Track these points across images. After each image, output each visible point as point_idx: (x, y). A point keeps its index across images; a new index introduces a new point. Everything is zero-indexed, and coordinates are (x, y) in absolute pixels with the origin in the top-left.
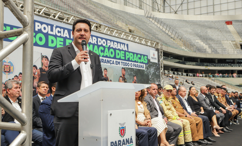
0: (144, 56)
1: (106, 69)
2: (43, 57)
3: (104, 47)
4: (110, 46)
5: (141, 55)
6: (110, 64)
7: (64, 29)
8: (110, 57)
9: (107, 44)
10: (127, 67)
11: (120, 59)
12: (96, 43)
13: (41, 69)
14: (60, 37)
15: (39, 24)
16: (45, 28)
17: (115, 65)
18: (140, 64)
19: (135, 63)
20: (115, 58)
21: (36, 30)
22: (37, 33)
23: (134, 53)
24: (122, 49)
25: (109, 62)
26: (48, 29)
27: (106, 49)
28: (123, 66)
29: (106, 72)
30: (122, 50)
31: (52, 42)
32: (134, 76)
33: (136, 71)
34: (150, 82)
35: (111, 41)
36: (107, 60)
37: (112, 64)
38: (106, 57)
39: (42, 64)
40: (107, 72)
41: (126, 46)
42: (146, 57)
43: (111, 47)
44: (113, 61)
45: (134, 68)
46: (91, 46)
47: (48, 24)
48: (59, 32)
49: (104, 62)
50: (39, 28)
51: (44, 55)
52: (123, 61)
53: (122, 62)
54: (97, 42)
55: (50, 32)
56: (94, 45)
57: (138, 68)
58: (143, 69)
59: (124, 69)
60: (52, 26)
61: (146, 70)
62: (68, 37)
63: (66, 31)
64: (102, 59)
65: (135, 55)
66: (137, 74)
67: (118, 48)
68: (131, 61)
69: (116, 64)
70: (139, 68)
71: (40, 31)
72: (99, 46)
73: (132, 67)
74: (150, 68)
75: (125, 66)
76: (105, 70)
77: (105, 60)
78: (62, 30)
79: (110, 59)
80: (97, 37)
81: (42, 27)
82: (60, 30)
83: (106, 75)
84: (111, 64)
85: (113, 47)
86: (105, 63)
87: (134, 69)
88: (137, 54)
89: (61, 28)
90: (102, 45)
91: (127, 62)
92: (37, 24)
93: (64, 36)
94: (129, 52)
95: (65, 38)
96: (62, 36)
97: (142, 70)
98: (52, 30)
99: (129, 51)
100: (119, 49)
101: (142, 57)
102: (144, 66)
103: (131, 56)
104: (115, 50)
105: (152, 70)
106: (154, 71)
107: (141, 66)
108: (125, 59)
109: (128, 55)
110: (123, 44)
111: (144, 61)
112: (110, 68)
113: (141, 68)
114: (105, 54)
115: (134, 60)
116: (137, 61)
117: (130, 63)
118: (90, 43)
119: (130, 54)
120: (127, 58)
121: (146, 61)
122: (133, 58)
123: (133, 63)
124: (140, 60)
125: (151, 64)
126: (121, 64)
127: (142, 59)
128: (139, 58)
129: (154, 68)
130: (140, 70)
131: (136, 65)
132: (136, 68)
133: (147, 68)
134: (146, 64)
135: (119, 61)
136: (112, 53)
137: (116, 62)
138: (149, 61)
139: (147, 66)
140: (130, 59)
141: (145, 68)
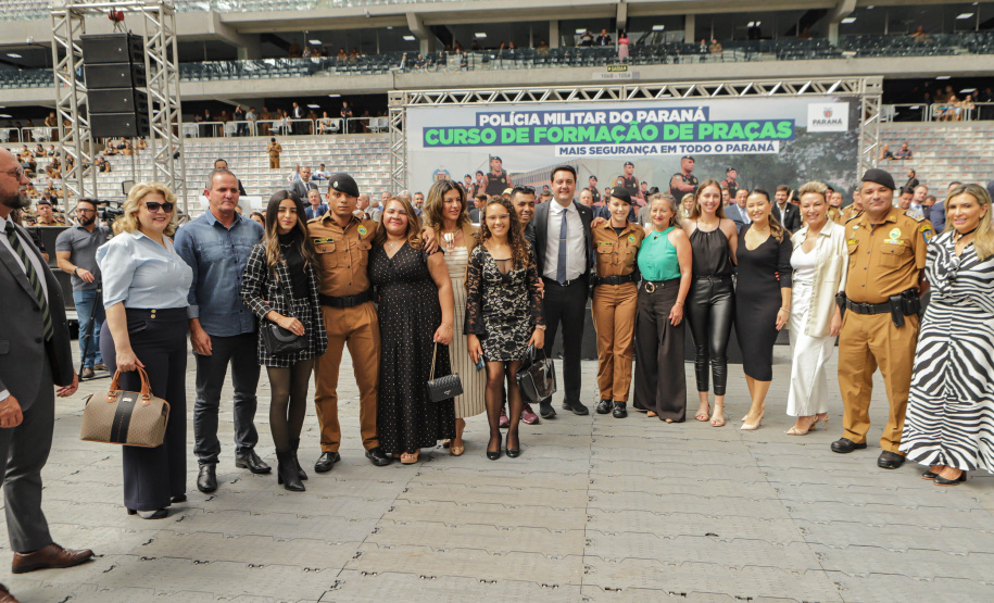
0: (775, 123)
1: (631, 164)
2: (492, 159)
3: (628, 126)
4: (643, 121)
5: (762, 123)
6: (643, 154)
7: (530, 113)
8: (644, 141)
9: (635, 119)
10: (703, 153)
11: (677, 140)
12: (603, 122)
13: (490, 175)
14: (524, 126)
15: (486, 117)
16: (495, 120)
17: (659, 153)
18: (757, 143)
19: (734, 144)
20: (660, 139)
21: (482, 124)
22: (481, 129)
23: (730, 124)
24: (683, 120)
25: (639, 150)
26: (501, 120)
27: (634, 129)
28: (686, 153)
29: (629, 169)
30: (687, 122)
31: (509, 136)
32: (728, 170)
33: (736, 159)
34: (799, 179)
35: (648, 110)
36: (636, 147)
37: (648, 154)
38: (634, 141)
39: (491, 168)
40: (634, 169)
41: (699, 112)
42: (789, 124)
43: (648, 121)
44: (654, 147)
45: (731, 152)
46: (592, 129)
47: (499, 114)
48: (520, 120)
50: (486, 121)
51: (493, 155)
52: (687, 144)
53: (683, 147)
54: (607, 119)
55: (504, 123)
56: (598, 127)
57: (745, 152)
58: (770, 152)
59: (691, 158)
60: (507, 115)
61: (783, 153)
62: (538, 123)
63: (535, 116)
65: (736, 126)
66: (742, 165)
67: (671, 120)
68: (720, 139)
69: (663, 152)
70: (753, 152)
71: (488, 125)
72: (610, 127)
73: (724, 152)
74: (805, 147)
75: (694, 153)
76: (629, 166)
78: (527, 116)
79: (643, 145)
80: (607, 112)
81: (490, 120)
82: (521, 116)
83: (630, 174)
84: (646, 153)
85: (656, 120)
86: (630, 154)
87: (728, 155)
88: (744, 123)
89: (523, 113)
90: (620, 123)
91: (703, 144)
92: (482, 117)
93: (531, 123)
94: (712, 123)
95: (532, 128)
96: (526, 123)
97: (762, 155)
98: (507, 120)
99: (711, 119)
100: (675, 123)
101: (769, 126)
102: (776, 144)
103: (721, 129)
104: (660, 126)
105: (816, 152)
106: (822, 154)
107: (760, 146)
108: (696, 139)
109: (706, 129)
110: (687, 109)
111: (774, 135)
112: (645, 160)
113: (761, 152)
114: (629, 137)
115: (731, 136)
116: (742, 137)
117: (713, 144)
118: (589, 124)
119: (717, 126)
120: (701, 137)
121: (783, 133)
122: (727, 134)
123: (724, 144)
124: (756, 135)
125: (810, 137)
126: (679, 149)
127: (768, 129)
128: (753, 130)
129: (828, 145)
130: (754, 155)
131: (737, 146)
132: (737, 152)
133: (790, 150)
134: (786, 139)
135: (672, 145)
136: (650, 132)
137: (662, 147)
138: (803, 131)
139: (788, 143)
140: (716, 137)
141: (781, 150)
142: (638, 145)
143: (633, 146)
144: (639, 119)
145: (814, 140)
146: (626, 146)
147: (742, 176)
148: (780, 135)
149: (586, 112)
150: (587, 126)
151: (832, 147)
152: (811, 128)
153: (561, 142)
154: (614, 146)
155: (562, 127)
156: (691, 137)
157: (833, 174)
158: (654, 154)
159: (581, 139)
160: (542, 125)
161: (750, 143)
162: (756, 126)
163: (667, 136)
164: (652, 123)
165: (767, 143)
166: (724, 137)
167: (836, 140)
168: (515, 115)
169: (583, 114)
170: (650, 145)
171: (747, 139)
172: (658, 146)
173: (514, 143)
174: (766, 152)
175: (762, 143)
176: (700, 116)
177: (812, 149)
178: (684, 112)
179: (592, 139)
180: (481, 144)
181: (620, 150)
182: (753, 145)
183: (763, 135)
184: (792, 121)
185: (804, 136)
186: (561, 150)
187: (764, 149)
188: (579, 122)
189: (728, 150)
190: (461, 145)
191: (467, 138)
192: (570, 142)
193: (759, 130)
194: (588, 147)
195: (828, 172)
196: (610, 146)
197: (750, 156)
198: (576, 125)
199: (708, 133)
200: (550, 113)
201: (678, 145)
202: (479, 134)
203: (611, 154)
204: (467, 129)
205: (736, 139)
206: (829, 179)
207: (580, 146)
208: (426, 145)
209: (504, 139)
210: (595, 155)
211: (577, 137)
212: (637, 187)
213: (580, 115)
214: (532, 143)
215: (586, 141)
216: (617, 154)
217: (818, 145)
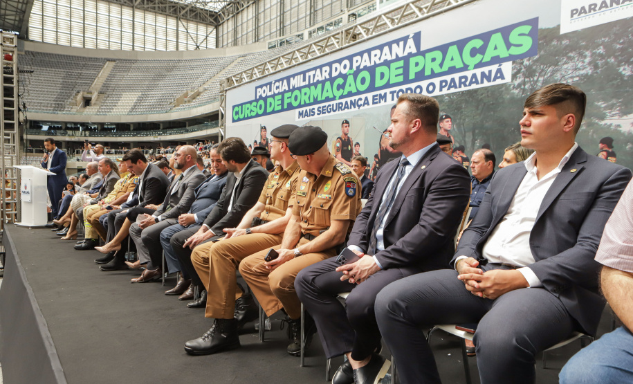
0: (506, 32)
1: (347, 122)
2: (262, 128)
3: (345, 77)
4: (358, 67)
5: (486, 37)
6: (357, 107)
8: (359, 93)
9: (351, 67)
11: (388, 85)
12: (328, 77)
15: (260, 89)
17: (371, 105)
18: (478, 72)
19: (448, 78)
20: (372, 88)
21: (258, 97)
22: (257, 101)
23: (444, 49)
24: (393, 57)
25: (353, 104)
26: (267, 91)
27: (350, 79)
29: (346, 129)
30: (397, 59)
31: (271, 105)
32: (441, 119)
33: (451, 102)
36: (351, 101)
37: (361, 108)
38: (350, 94)
40: (350, 128)
41: (411, 42)
42: (527, 29)
43: (361, 67)
44: (366, 99)
45: (445, 91)
47: (266, 85)
48: (277, 88)
49: (343, 108)
50: (260, 94)
52: (397, 89)
53: (392, 93)
54: (330, 74)
55: (269, 94)
56: (323, 82)
57: (463, 88)
58: (499, 82)
60: (270, 84)
61: (517, 81)
64: (340, 103)
65: (453, 50)
66: (459, 109)
67: (382, 60)
68: (433, 75)
69: (374, 103)
70: (474, 86)
71: (261, 97)
73: (437, 93)
76: (345, 125)
77: (346, 103)
79: (357, 97)
80: (330, 64)
81: (262, 92)
82: (277, 84)
83: (346, 134)
84: (359, 106)
86: (346, 109)
87: (442, 95)
88: (461, 44)
89: (278, 81)
90: (341, 75)
91: (414, 85)
92: (258, 91)
93: (283, 90)
94: (423, 54)
95: (283, 95)
97: (486, 88)
99: (422, 49)
101: (497, 39)
102: (507, 68)
103: (433, 60)
104: (372, 70)
105: (576, 69)
106: (589, 71)
107: (483, 74)
108: (406, 80)
109: (417, 64)
110: (397, 42)
111: (503, 52)
112: (359, 115)
113: (486, 84)
114: (347, 89)
115: (445, 68)
116: (459, 65)
117: (424, 84)
118: (318, 82)
119: (429, 56)
120: (412, 76)
121: (521, 45)
122: (441, 65)
123: (437, 81)
124: (478, 57)
125: (565, 42)
126: (389, 97)
127: (497, 46)
128: (474, 52)
129: (601, 50)
130: (475, 91)
131: (453, 80)
132: (453, 90)
133: (530, 72)
134: (522, 56)
135: (382, 92)
136: (363, 81)
137: (374, 96)
138: (554, 33)
139: (526, 62)
140: (427, 73)
141: (514, 76)
142: (353, 98)
143: (348, 100)
144: (355, 65)
145: (571, 48)
146: (343, 101)
147: (459, 126)
148: (515, 51)
149: (315, 69)
150: (315, 85)
151: (610, 52)
152: (568, 26)
153: (300, 106)
154: (334, 102)
155: (300, 89)
156: (401, 79)
157: (611, 107)
158: (366, 106)
159: (312, 101)
160: (289, 91)
161: (469, 74)
162: (478, 43)
163: (379, 83)
164: (366, 68)
165: (494, 68)
166: (438, 70)
167: (618, 36)
168: (274, 83)
169: (313, 72)
170: (363, 96)
171: (465, 68)
172: (370, 96)
173: (274, 112)
174: (492, 84)
175: (486, 70)
176: (411, 47)
177: (570, 65)
178: (394, 46)
179: (319, 99)
180: (257, 115)
181: (339, 107)
182: (474, 76)
183: (487, 58)
184: (534, 22)
185: (554, 43)
186: (300, 114)
187: (489, 80)
188: (311, 82)
189: (441, 90)
190: (248, 118)
191: (251, 111)
192: (306, 105)
193: (482, 50)
194: (316, 107)
195: (602, 104)
196: (331, 103)
197: (469, 91)
198: (309, 86)
199: (419, 68)
200: (293, 76)
201: (388, 91)
202: (256, 107)
203: (332, 113)
204: (250, 102)
205: (453, 70)
206: (603, 118)
207: (311, 107)
208: (234, 121)
209: (269, 110)
210: (321, 115)
211: (309, 98)
212: (352, 149)
213: (311, 73)
214: (283, 110)
215: (316, 102)
216: (337, 112)
217: (582, 56)
